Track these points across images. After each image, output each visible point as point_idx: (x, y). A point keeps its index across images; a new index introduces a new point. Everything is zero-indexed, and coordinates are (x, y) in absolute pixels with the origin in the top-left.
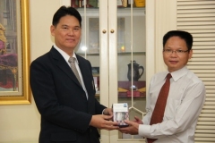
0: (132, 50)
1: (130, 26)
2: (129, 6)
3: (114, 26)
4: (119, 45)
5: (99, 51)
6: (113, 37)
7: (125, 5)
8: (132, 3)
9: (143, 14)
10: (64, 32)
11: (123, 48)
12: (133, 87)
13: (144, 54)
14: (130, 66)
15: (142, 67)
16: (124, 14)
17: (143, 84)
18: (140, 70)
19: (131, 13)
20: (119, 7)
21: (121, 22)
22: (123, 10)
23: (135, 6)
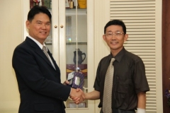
0: (77, 40)
1: (76, 23)
2: (74, 7)
3: (63, 23)
4: (67, 37)
5: (52, 41)
6: (63, 31)
7: (72, 7)
8: (76, 5)
9: (85, 14)
10: (38, 27)
11: (70, 40)
12: (78, 68)
13: (86, 43)
14: (75, 53)
15: (84, 54)
16: (71, 13)
17: (85, 67)
18: (83, 56)
19: (76, 13)
20: (67, 8)
21: (68, 19)
22: (70, 11)
23: (79, 8)
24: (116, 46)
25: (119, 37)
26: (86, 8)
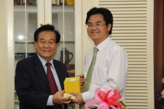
2: (61, 4)
9: (72, 11)
13: (74, 42)
14: (62, 52)
15: (72, 53)
16: (57, 10)
17: (73, 67)
18: (70, 56)
19: (63, 10)
20: (54, 5)
23: (66, 4)
26: (74, 5)
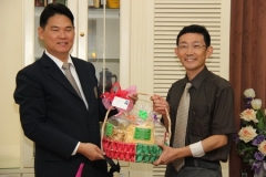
1: (103, 30)
7: (97, 5)
9: (117, 16)
10: (54, 35)
11: (94, 55)
13: (118, 61)
15: (115, 76)
16: (96, 15)
19: (103, 15)
20: (91, 8)
21: (92, 24)
22: (94, 11)
23: (108, 7)
24: (194, 65)
25: (199, 52)
